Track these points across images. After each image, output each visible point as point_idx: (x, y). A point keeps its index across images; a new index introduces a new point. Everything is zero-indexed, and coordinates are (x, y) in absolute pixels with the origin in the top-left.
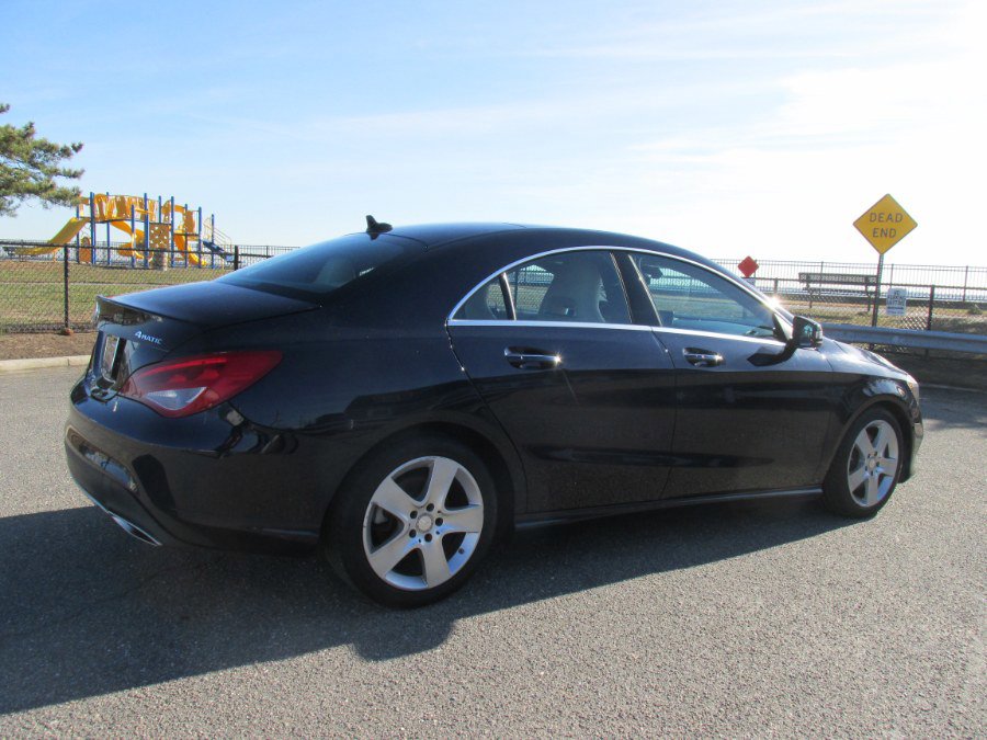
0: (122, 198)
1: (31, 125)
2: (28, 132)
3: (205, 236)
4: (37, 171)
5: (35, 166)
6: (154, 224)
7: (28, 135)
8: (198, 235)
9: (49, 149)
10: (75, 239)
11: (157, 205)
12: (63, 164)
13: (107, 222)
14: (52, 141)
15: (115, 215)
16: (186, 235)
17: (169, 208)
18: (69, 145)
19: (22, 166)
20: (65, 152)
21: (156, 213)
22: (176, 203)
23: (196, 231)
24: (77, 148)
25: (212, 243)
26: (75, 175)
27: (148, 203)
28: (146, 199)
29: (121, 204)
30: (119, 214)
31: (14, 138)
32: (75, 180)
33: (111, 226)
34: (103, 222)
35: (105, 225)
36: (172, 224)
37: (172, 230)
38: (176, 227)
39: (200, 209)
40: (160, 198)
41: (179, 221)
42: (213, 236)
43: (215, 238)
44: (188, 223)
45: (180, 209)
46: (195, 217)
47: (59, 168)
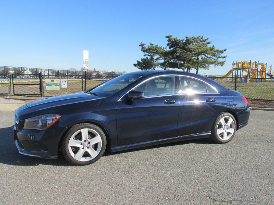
0: (244, 62)
1: (213, 46)
2: (211, 49)
3: (268, 71)
4: (215, 57)
5: (214, 56)
6: (252, 69)
7: (213, 48)
8: (265, 72)
9: (218, 51)
10: (231, 74)
11: (254, 64)
12: (222, 55)
13: (241, 69)
14: (220, 50)
16: (263, 72)
17: (257, 64)
18: (223, 50)
19: (212, 57)
20: (222, 52)
21: (254, 66)
22: (259, 63)
23: (265, 70)
24: (225, 50)
25: (270, 74)
26: (224, 57)
27: (251, 64)
28: (251, 62)
31: (208, 50)
32: (225, 59)
34: (239, 69)
35: (240, 70)
36: (258, 69)
37: (257, 71)
38: (258, 70)
39: (266, 64)
40: (255, 61)
41: (260, 68)
42: (271, 72)
43: (271, 73)
44: (262, 68)
45: (260, 64)
46: (265, 66)
47: (220, 56)
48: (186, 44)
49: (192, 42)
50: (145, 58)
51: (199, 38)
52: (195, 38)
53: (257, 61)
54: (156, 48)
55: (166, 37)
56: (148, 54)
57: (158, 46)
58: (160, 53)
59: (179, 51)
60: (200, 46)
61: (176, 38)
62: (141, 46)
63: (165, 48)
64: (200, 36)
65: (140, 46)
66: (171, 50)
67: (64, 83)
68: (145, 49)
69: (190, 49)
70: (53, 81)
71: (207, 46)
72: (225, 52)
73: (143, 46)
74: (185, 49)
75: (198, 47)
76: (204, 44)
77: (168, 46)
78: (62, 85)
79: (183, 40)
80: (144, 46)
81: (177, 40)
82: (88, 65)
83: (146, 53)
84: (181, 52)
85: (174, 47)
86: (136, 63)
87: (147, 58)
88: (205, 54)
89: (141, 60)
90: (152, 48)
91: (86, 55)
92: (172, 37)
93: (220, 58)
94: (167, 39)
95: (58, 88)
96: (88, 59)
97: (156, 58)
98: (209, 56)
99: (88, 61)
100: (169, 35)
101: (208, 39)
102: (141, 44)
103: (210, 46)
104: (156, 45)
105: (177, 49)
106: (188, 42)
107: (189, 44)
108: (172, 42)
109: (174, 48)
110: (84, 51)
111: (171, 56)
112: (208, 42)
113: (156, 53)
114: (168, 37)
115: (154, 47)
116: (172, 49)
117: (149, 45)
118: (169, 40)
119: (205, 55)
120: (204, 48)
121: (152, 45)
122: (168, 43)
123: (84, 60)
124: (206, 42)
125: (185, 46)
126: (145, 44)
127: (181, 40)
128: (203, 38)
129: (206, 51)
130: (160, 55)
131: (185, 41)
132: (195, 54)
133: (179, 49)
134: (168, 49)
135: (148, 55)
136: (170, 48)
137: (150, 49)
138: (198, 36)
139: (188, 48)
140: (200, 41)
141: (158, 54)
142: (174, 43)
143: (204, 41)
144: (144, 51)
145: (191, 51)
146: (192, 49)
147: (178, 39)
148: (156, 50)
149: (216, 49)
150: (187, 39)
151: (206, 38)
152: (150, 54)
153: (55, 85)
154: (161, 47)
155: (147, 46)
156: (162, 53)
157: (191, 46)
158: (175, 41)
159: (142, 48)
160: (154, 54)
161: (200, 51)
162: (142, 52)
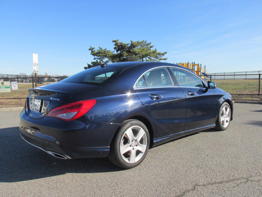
0: (183, 63)
1: (156, 49)
2: (154, 52)
3: (202, 71)
5: (157, 58)
6: (190, 69)
7: (155, 51)
8: (200, 71)
9: (159, 54)
11: (192, 64)
12: (163, 57)
14: (161, 53)
16: (199, 71)
17: (194, 65)
18: (164, 53)
19: (154, 59)
20: (163, 54)
21: (192, 66)
24: (166, 53)
25: (205, 73)
26: (165, 59)
27: (189, 64)
28: (188, 63)
31: (151, 53)
32: (166, 60)
36: (194, 69)
37: (194, 71)
39: (201, 64)
41: (196, 68)
42: (205, 71)
44: (198, 68)
45: (196, 65)
46: (200, 66)
47: (162, 58)
48: (131, 48)
49: (136, 46)
50: (95, 61)
51: (143, 42)
52: (140, 42)
53: (193, 62)
54: (105, 51)
55: (113, 41)
56: (97, 57)
57: (107, 50)
58: (109, 57)
59: (125, 54)
60: (144, 50)
61: (122, 42)
62: (91, 50)
63: (113, 51)
64: (144, 41)
65: (89, 50)
66: (118, 54)
67: (15, 85)
68: (95, 53)
69: (135, 52)
70: (2, 83)
71: (150, 49)
72: (165, 55)
73: (92, 50)
74: (130, 52)
75: (142, 50)
76: (147, 48)
77: (115, 49)
78: (13, 87)
79: (128, 44)
80: (94, 50)
81: (123, 45)
82: (37, 67)
83: (96, 57)
84: (127, 55)
85: (120, 50)
86: (87, 66)
87: (97, 61)
88: (148, 56)
89: (92, 63)
90: (101, 52)
91: (35, 58)
92: (119, 41)
93: (162, 60)
94: (114, 43)
95: (9, 90)
96: (38, 61)
97: (105, 61)
98: (152, 58)
99: (37, 63)
100: (116, 40)
101: (151, 43)
102: (90, 48)
103: (152, 49)
104: (105, 49)
105: (123, 52)
106: (133, 46)
107: (134, 47)
108: (118, 46)
109: (121, 52)
110: (34, 54)
111: (118, 59)
112: (151, 46)
113: (106, 56)
114: (115, 41)
115: (103, 51)
116: (119, 52)
117: (99, 49)
118: (116, 44)
119: (149, 58)
120: (147, 51)
121: (101, 49)
122: (115, 46)
123: (34, 62)
124: (149, 46)
125: (131, 50)
126: (94, 48)
127: (126, 44)
128: (147, 42)
129: (149, 54)
130: (109, 58)
131: (130, 45)
132: (140, 57)
133: (125, 52)
134: (115, 53)
135: (98, 59)
136: (117, 51)
137: (99, 53)
138: (142, 41)
139: (133, 51)
140: (144, 45)
141: (107, 58)
142: (120, 47)
143: (148, 45)
144: (94, 55)
145: (136, 54)
146: (137, 52)
147: (124, 43)
148: (105, 53)
149: (158, 51)
150: (132, 44)
151: (150, 43)
152: (99, 58)
153: (6, 88)
154: (110, 51)
155: (96, 50)
156: (110, 57)
157: (136, 50)
158: (121, 45)
159: (92, 52)
160: (103, 58)
161: (144, 53)
162: (92, 55)
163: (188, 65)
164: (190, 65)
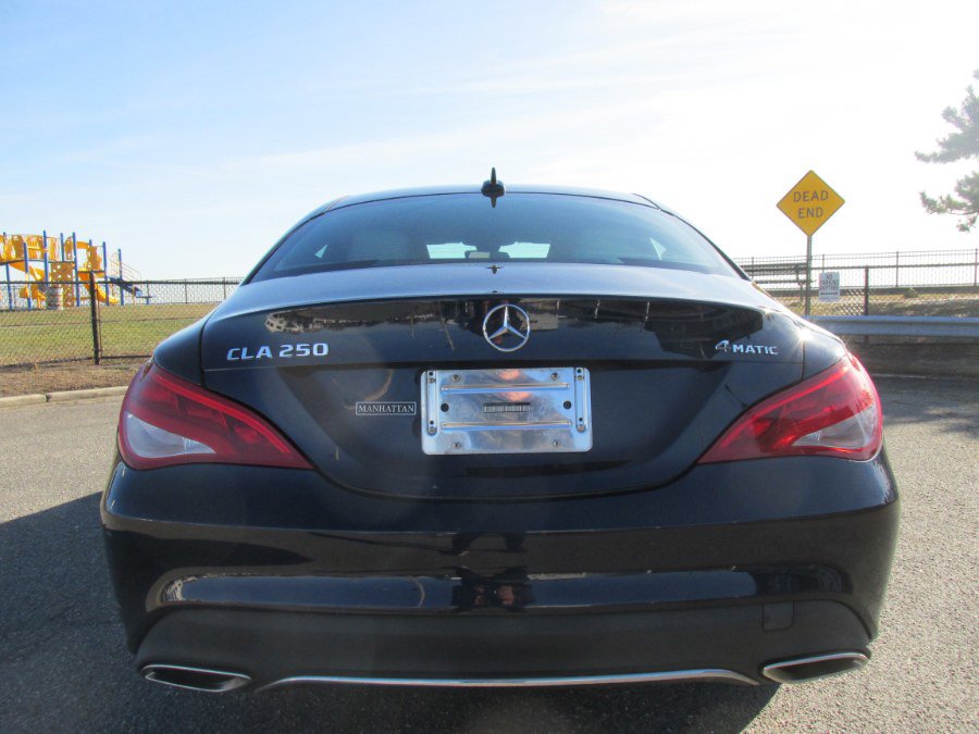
3: (112, 272)
6: (54, 264)
8: (104, 272)
11: (59, 244)
13: (5, 264)
15: (13, 255)
16: (93, 272)
17: (70, 245)
21: (59, 251)
22: (77, 240)
23: (102, 267)
25: (121, 279)
27: (49, 242)
28: (45, 237)
29: (20, 244)
30: (18, 255)
33: (11, 268)
35: (4, 267)
36: (75, 262)
37: (76, 268)
38: (79, 264)
39: (104, 244)
40: (62, 235)
41: (82, 258)
42: (121, 272)
43: (123, 274)
44: (93, 258)
45: (82, 245)
46: (100, 252)
53: (68, 235)
163: (43, 245)
164: (54, 245)
